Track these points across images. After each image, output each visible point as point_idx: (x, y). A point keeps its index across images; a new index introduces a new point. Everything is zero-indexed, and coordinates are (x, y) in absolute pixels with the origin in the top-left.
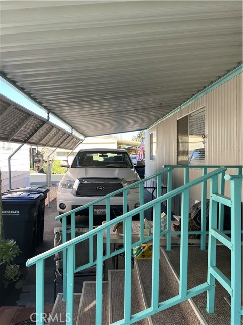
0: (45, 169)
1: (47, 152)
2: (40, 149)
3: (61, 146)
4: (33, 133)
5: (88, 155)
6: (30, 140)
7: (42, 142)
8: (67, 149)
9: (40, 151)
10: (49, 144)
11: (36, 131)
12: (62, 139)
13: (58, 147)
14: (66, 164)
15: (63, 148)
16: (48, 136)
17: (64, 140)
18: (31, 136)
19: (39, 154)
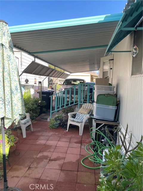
0: (54, 88)
1: (54, 79)
2: (52, 78)
3: (60, 77)
4: (50, 73)
5: (70, 81)
6: (49, 75)
7: (53, 76)
8: (62, 78)
9: (52, 79)
10: (55, 76)
11: (51, 72)
12: (60, 74)
13: (58, 77)
14: (61, 84)
15: (60, 78)
16: (55, 74)
17: (61, 75)
18: (49, 74)
19: (51, 80)
